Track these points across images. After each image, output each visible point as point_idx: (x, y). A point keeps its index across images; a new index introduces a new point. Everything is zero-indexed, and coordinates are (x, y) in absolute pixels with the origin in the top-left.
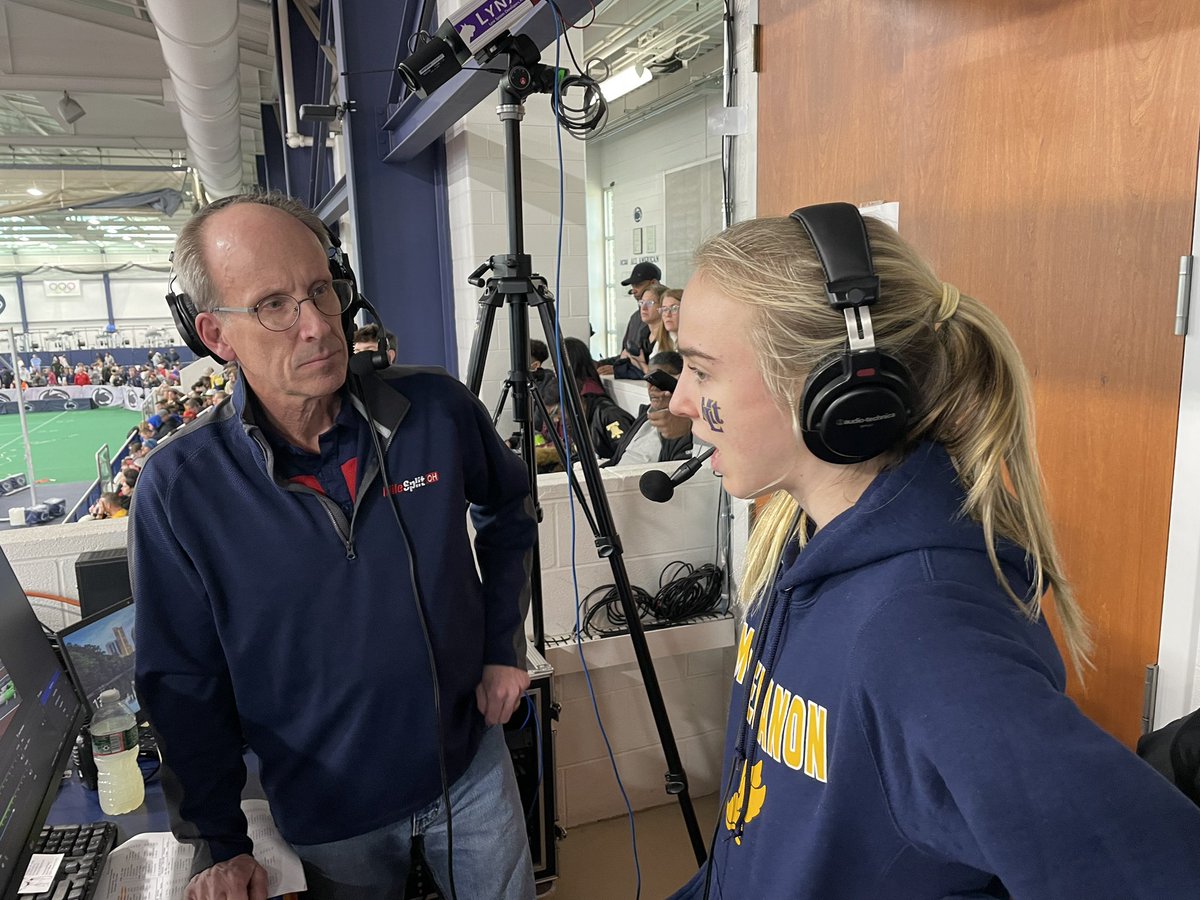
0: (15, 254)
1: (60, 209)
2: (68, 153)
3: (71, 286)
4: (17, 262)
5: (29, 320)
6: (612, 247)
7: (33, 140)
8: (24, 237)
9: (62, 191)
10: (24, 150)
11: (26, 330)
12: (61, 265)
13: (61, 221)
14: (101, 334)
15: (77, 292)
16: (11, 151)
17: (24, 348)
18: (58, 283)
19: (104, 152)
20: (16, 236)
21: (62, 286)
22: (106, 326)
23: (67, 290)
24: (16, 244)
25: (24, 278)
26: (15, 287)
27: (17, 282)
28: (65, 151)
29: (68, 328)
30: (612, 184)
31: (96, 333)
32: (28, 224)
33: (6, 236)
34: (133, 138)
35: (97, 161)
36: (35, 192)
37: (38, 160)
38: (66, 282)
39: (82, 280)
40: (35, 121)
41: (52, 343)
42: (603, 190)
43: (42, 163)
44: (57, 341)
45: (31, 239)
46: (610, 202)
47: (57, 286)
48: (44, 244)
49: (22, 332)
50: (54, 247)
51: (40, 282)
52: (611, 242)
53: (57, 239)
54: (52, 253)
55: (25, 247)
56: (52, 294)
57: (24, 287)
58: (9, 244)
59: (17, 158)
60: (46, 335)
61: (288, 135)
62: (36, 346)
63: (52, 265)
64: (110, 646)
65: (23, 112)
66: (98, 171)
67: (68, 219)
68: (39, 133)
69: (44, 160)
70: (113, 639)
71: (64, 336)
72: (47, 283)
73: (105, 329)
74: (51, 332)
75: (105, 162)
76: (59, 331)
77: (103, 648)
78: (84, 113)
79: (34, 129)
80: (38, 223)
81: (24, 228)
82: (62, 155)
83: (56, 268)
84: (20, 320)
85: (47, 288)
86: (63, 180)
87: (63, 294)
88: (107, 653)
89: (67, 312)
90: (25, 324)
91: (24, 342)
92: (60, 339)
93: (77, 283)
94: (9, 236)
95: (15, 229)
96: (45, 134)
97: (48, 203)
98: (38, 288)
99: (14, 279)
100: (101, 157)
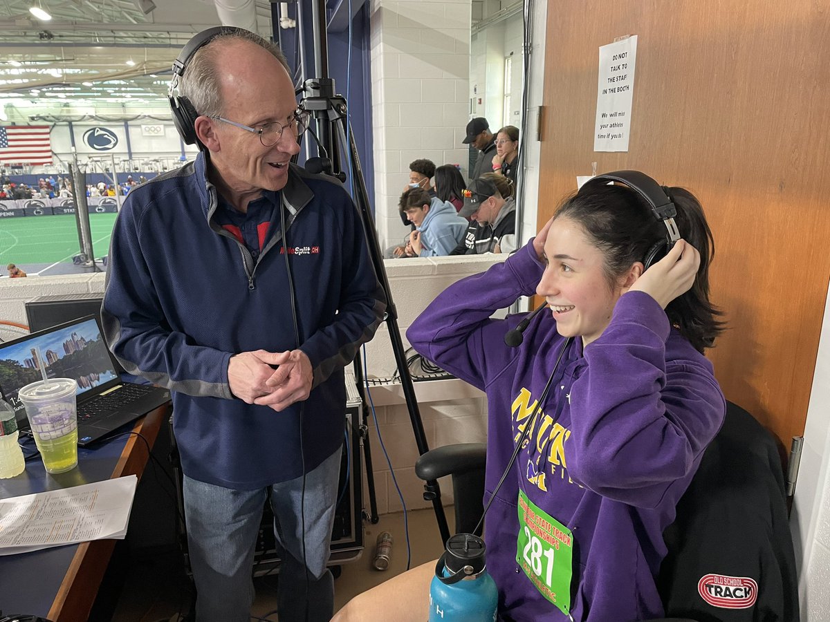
0: (123, 106)
1: (144, 75)
2: (151, 36)
3: (159, 129)
4: (125, 112)
5: (132, 151)
6: (509, 102)
7: (127, 27)
8: (129, 95)
9: (145, 63)
10: (122, 34)
11: (131, 158)
12: (152, 114)
13: (150, 84)
14: (176, 161)
15: (162, 133)
16: (113, 34)
17: (129, 170)
18: (150, 126)
19: (173, 35)
20: (123, 94)
21: (153, 129)
22: (180, 156)
23: (156, 131)
24: (123, 100)
25: (129, 123)
26: (123, 129)
27: (125, 125)
28: (148, 34)
29: (157, 157)
30: (512, 54)
31: (173, 161)
32: (130, 86)
33: (118, 94)
34: (190, 25)
35: (168, 41)
36: (131, 63)
37: (131, 41)
38: (155, 126)
39: (165, 125)
40: (130, 14)
41: (146, 167)
42: (505, 58)
43: (135, 43)
44: (149, 166)
45: (133, 97)
46: (510, 67)
47: (150, 129)
48: (141, 100)
49: (128, 159)
50: (147, 102)
51: (139, 126)
52: (509, 97)
53: (149, 97)
54: (147, 106)
55: (129, 102)
56: (147, 134)
57: (129, 129)
58: (120, 100)
59: (117, 39)
60: (142, 162)
61: (282, 19)
62: (137, 169)
63: (147, 115)
64: (27, 362)
65: (120, 7)
66: (168, 49)
67: (155, 83)
68: (131, 22)
69: (136, 41)
70: (31, 357)
71: (153, 162)
72: (143, 127)
73: (179, 158)
74: (146, 159)
75: (173, 42)
76: (150, 159)
77: (22, 363)
78: (155, 7)
79: (129, 20)
80: (136, 85)
81: (128, 89)
82: (145, 37)
83: (149, 116)
84: (127, 151)
85: (143, 130)
86: (146, 54)
87: (153, 134)
88: (25, 367)
89: (156, 146)
90: (130, 154)
91: (129, 165)
92: (151, 164)
93: (162, 127)
94: (120, 94)
95: (123, 89)
96: (135, 22)
97: (137, 70)
98: (138, 130)
99: (123, 123)
100: (170, 38)
